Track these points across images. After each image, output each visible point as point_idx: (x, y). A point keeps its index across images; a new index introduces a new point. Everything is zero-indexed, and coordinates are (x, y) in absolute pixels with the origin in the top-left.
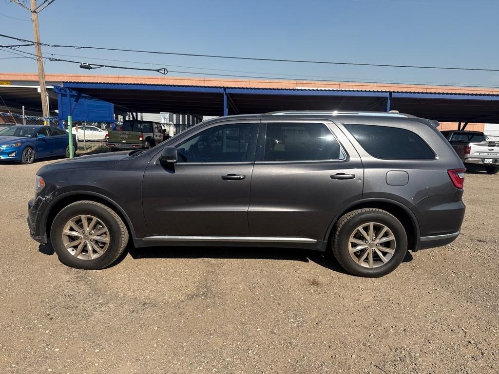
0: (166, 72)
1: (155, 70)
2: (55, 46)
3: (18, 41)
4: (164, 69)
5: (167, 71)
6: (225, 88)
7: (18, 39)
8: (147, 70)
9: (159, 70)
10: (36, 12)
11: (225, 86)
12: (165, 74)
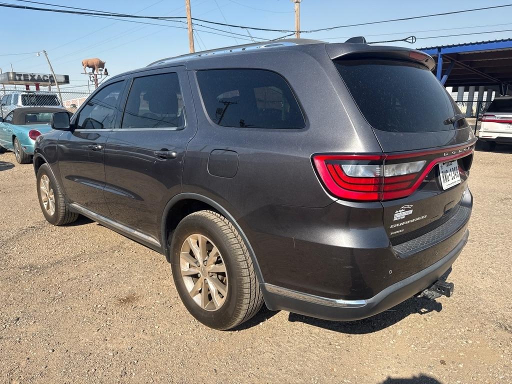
0: (414, 40)
1: (402, 40)
2: (311, 32)
3: (280, 32)
4: (413, 37)
5: (416, 39)
6: (439, 48)
7: (279, 31)
8: (393, 41)
9: (406, 39)
10: (298, 2)
11: (440, 45)
12: (413, 43)
